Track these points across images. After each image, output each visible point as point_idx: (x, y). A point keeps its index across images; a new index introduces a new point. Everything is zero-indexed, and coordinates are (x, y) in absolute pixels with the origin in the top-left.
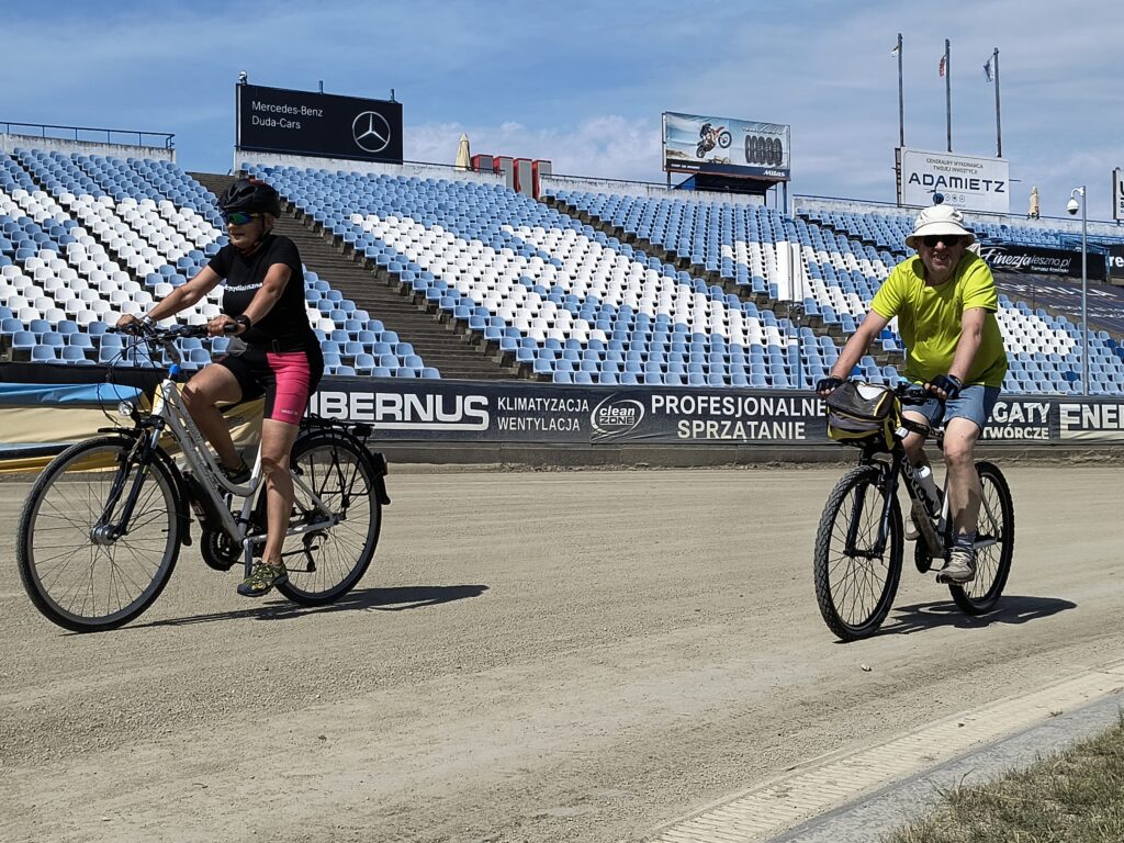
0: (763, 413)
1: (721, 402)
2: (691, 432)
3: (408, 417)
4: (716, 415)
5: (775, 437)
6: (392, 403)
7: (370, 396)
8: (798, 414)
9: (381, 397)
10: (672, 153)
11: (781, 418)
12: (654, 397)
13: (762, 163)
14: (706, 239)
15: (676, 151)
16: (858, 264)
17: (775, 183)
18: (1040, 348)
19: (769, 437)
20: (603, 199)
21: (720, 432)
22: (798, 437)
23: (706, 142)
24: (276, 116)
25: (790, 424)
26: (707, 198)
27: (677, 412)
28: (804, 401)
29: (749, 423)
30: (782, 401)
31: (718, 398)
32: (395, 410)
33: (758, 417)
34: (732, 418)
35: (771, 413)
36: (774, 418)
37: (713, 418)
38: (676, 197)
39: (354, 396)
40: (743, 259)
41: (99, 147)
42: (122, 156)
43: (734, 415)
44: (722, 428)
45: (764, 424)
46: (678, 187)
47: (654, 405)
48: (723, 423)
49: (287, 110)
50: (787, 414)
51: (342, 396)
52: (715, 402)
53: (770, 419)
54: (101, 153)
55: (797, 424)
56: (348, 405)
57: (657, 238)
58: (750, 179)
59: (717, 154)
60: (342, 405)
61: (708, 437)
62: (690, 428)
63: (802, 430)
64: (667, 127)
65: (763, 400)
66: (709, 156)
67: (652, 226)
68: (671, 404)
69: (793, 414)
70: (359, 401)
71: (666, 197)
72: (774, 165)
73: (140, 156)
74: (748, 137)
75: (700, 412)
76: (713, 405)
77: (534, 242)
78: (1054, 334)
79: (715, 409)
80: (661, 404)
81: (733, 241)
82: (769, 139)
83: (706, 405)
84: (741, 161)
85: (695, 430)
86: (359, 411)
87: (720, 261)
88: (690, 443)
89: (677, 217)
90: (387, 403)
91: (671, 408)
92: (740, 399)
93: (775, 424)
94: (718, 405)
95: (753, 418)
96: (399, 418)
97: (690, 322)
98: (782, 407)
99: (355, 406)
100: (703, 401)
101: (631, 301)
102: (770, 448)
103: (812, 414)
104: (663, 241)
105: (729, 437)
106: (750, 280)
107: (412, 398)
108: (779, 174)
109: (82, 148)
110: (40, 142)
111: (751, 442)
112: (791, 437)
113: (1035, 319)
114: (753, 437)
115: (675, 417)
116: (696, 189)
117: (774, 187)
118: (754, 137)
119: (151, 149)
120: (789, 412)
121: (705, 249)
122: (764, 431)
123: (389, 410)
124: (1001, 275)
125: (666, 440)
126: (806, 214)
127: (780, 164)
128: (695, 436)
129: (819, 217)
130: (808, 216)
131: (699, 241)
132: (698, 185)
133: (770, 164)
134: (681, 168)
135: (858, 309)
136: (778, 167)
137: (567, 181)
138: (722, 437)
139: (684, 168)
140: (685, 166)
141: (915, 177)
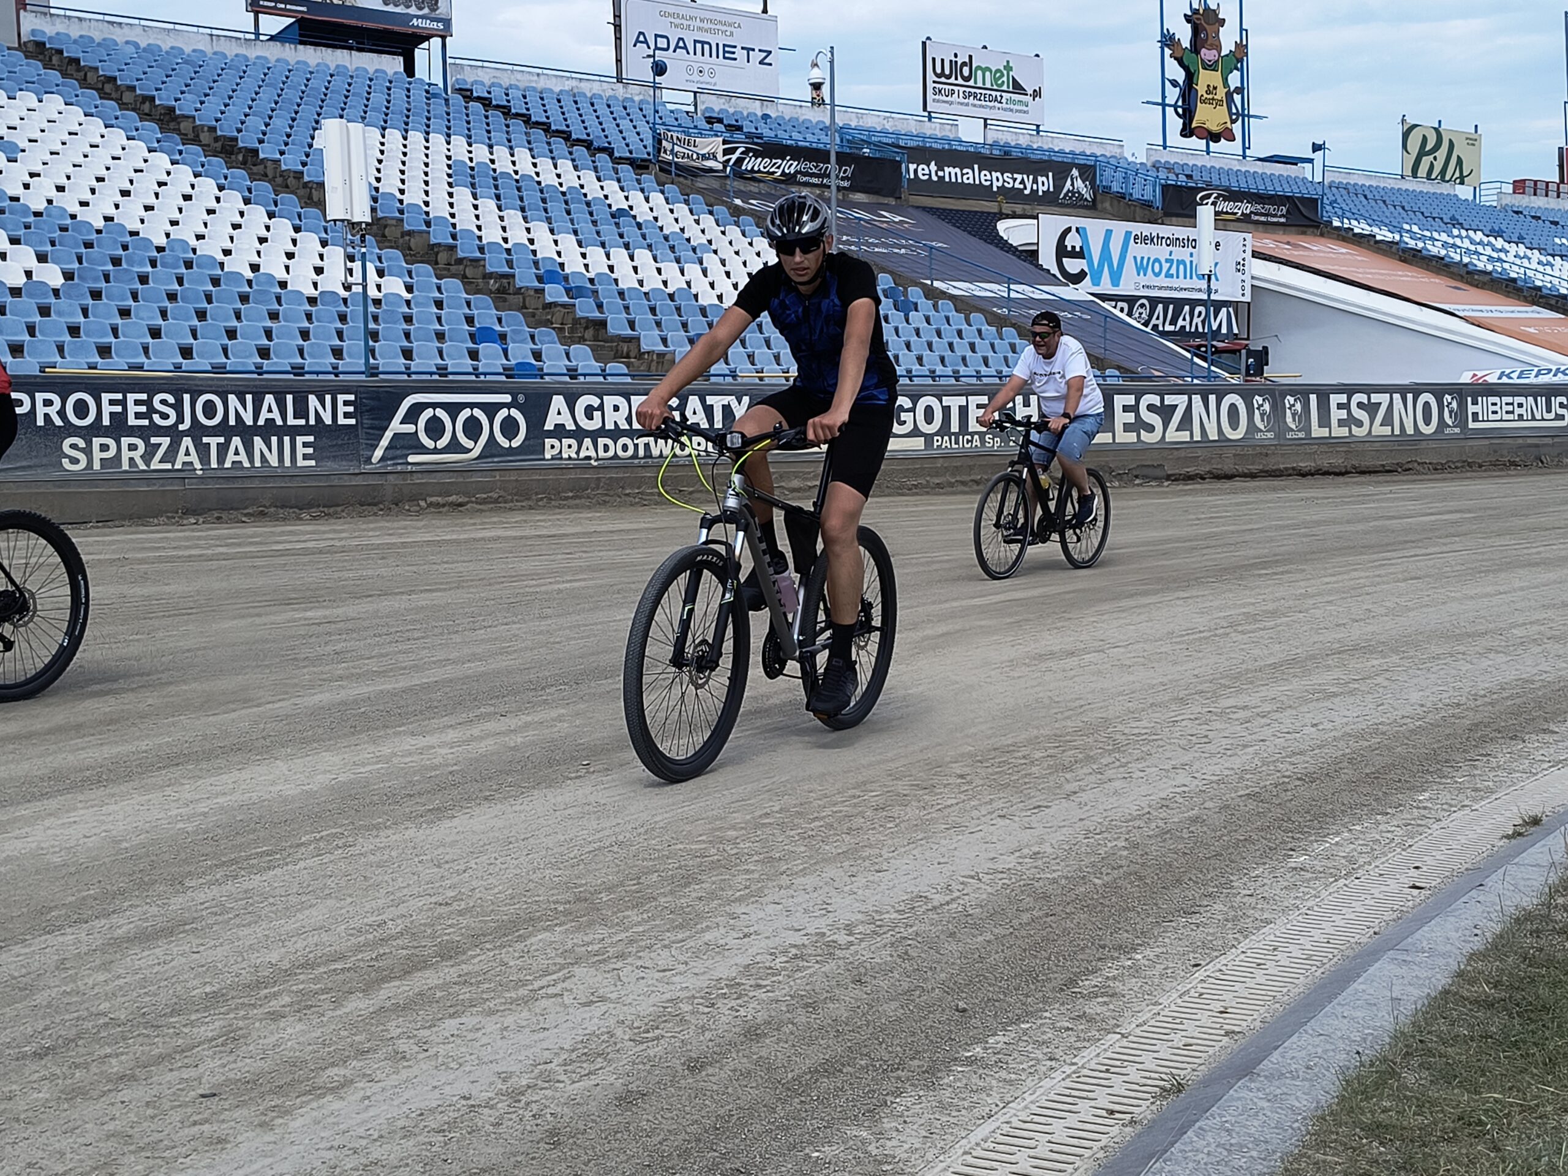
0: (232, 422)
1: (148, 403)
2: (90, 461)
4: (140, 427)
5: (258, 464)
8: (302, 422)
11: (269, 430)
14: (293, 120)
16: (535, 165)
17: (427, 38)
19: (247, 464)
20: (130, 50)
21: (147, 457)
22: (301, 463)
25: (287, 439)
26: (312, 56)
27: (58, 422)
28: (313, 400)
29: (205, 440)
30: (269, 399)
31: (144, 396)
33: (223, 429)
34: (172, 432)
35: (249, 422)
36: (255, 430)
37: (133, 431)
38: (259, 53)
43: (176, 425)
45: (236, 441)
46: (272, 38)
48: (154, 440)
50: (279, 422)
52: (137, 402)
53: (247, 433)
55: (300, 440)
57: (210, 115)
58: (387, 31)
61: (125, 466)
62: (88, 451)
63: (310, 450)
65: (232, 398)
67: (207, 95)
68: (46, 408)
69: (291, 421)
75: (106, 421)
76: (132, 409)
79: (138, 416)
84: (377, 4)
85: (97, 455)
87: (307, 155)
88: (87, 478)
89: (251, 83)
91: (47, 416)
92: (187, 397)
93: (258, 441)
94: (143, 409)
95: (213, 431)
97: (227, 253)
98: (270, 410)
100: (112, 402)
101: (131, 217)
102: (248, 484)
103: (328, 420)
104: (218, 120)
105: (169, 466)
108: (434, 25)
111: (209, 474)
112: (287, 463)
114: (214, 465)
116: (302, 43)
117: (425, 45)
120: (284, 417)
121: (289, 136)
122: (237, 453)
124: (753, 187)
125: (40, 474)
126: (468, 87)
127: (435, 10)
128: (97, 466)
129: (489, 93)
130: (471, 91)
131: (280, 123)
132: (301, 35)
133: (421, 9)
134: (275, 8)
135: (518, 235)
136: (433, 15)
137: (69, 17)
138: (152, 467)
139: (281, 9)
140: (283, 6)
141: (642, 38)
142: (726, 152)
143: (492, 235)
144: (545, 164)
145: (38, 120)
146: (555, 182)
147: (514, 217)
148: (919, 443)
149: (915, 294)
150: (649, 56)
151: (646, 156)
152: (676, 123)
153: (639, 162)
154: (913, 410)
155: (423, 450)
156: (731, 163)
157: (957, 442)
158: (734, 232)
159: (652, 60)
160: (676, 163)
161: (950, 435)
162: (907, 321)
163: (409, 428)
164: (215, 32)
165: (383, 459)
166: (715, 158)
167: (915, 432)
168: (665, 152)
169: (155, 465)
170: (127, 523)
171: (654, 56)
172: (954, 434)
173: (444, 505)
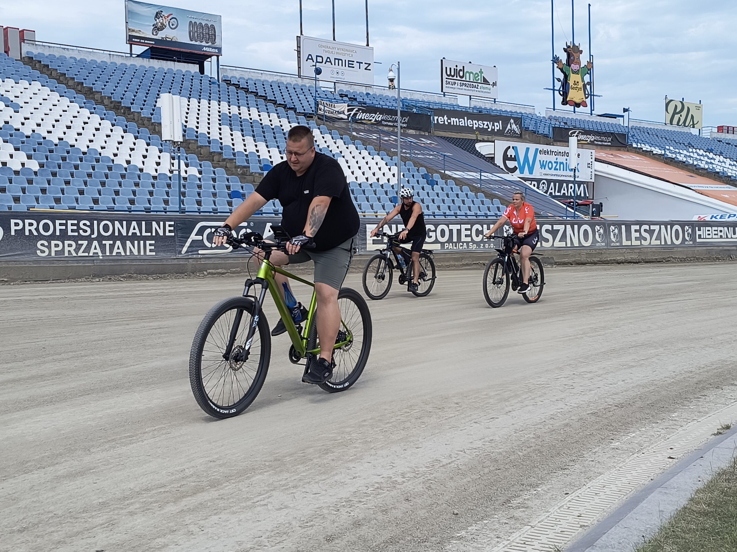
0: (116, 234)
1: (78, 225)
2: (50, 252)
4: (74, 236)
5: (128, 253)
8: (149, 234)
10: (133, 31)
11: (133, 238)
12: (13, 221)
13: (202, 42)
14: (147, 94)
15: (136, 29)
16: (259, 116)
17: (210, 56)
18: (378, 180)
19: (123, 254)
20: (72, 61)
21: (77, 250)
22: (148, 253)
23: (159, 25)
25: (142, 242)
26: (157, 64)
27: (35, 233)
28: (154, 223)
29: (104, 242)
30: (134, 223)
31: (76, 222)
33: (112, 237)
34: (89, 239)
35: (124, 234)
36: (127, 238)
37: (70, 238)
38: (132, 63)
43: (90, 235)
44: (78, 247)
45: (118, 243)
46: (138, 56)
47: (13, 228)
48: (80, 242)
50: (138, 234)
52: (72, 225)
53: (123, 239)
55: (148, 242)
57: (109, 91)
59: (166, 34)
61: (66, 254)
62: (49, 247)
63: (153, 247)
64: (129, 11)
65: (117, 223)
66: (161, 35)
67: (107, 82)
68: (30, 227)
69: (144, 234)
74: (191, 22)
75: (58, 233)
76: (70, 228)
78: (390, 169)
79: (72, 231)
80: (20, 227)
83: (64, 227)
84: (187, 40)
85: (53, 249)
87: (153, 110)
88: (48, 260)
89: (128, 77)
91: (30, 231)
92: (95, 222)
93: (128, 243)
94: (75, 228)
95: (108, 238)
97: (115, 155)
98: (134, 229)
100: (61, 224)
101: (71, 138)
102: (123, 263)
103: (161, 234)
104: (112, 94)
105: (86, 254)
108: (213, 50)
111: (105, 258)
112: (142, 253)
113: (378, 158)
114: (108, 254)
115: (33, 239)
116: (152, 58)
117: (209, 59)
118: (195, 22)
120: (141, 232)
121: (145, 101)
122: (118, 248)
124: (361, 127)
125: (26, 258)
126: (229, 79)
127: (214, 44)
128: (53, 254)
129: (239, 82)
130: (230, 81)
131: (141, 95)
132: (151, 55)
133: (207, 43)
134: (140, 42)
135: (251, 148)
136: (213, 46)
137: (44, 46)
138: (79, 255)
139: (142, 43)
140: (143, 41)
141: (310, 57)
142: (349, 110)
143: (239, 148)
144: (264, 115)
145: (29, 93)
146: (269, 123)
147: (249, 140)
148: (438, 247)
149: (436, 177)
150: (313, 66)
151: (311, 112)
152: (326, 97)
153: (308, 115)
154: (435, 231)
155: (206, 248)
156: (351, 116)
157: (456, 246)
158: (352, 147)
159: (315, 67)
160: (325, 115)
161: (453, 243)
162: (433, 190)
163: (200, 238)
164: (111, 53)
165: (187, 252)
166: (344, 113)
167: (436, 241)
168: (320, 110)
169: (80, 254)
170: (67, 281)
171: (316, 66)
172: (454, 242)
173: (215, 274)
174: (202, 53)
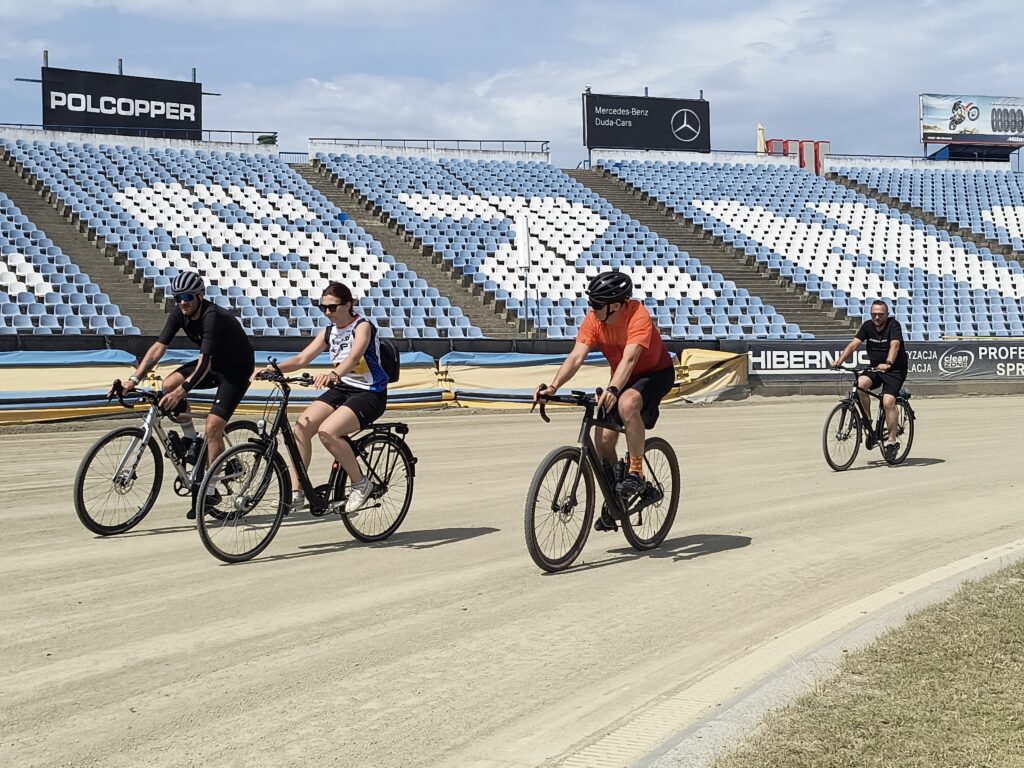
2: (1006, 372)
3: (824, 366)
6: (814, 357)
7: (801, 353)
9: (808, 354)
10: (929, 128)
12: (981, 349)
13: (1006, 131)
14: (967, 205)
15: (931, 125)
17: (1018, 147)
20: (877, 173)
23: (958, 117)
24: (613, 117)
32: (816, 362)
38: (935, 167)
39: (792, 353)
40: (1000, 223)
41: (497, 154)
42: (513, 159)
47: (981, 354)
49: (622, 112)
51: (785, 353)
54: (499, 158)
56: (788, 359)
57: (928, 208)
58: (996, 147)
59: (967, 126)
60: (785, 359)
62: (1005, 368)
64: (924, 107)
66: (959, 129)
67: (922, 195)
68: (992, 352)
70: (795, 356)
71: (927, 167)
72: (1016, 132)
73: (526, 159)
74: (994, 109)
77: (833, 215)
80: (985, 353)
81: (990, 205)
82: (1012, 110)
83: (1016, 353)
84: (989, 131)
86: (795, 363)
87: (982, 224)
88: (1005, 378)
89: (939, 186)
90: (811, 357)
91: (992, 356)
96: (818, 366)
97: (969, 279)
99: (793, 359)
101: (920, 264)
104: (933, 209)
106: (1010, 240)
107: (826, 354)
108: (1021, 140)
109: (485, 155)
110: (456, 153)
118: (999, 110)
119: (533, 153)
121: (969, 214)
123: (813, 361)
125: (989, 377)
128: (1008, 374)
133: (1014, 132)
134: (936, 139)
137: (846, 159)
139: (939, 140)
140: (939, 138)
174: (1008, 145)
